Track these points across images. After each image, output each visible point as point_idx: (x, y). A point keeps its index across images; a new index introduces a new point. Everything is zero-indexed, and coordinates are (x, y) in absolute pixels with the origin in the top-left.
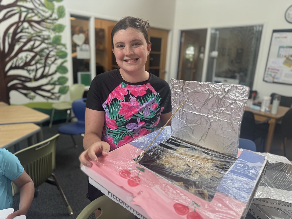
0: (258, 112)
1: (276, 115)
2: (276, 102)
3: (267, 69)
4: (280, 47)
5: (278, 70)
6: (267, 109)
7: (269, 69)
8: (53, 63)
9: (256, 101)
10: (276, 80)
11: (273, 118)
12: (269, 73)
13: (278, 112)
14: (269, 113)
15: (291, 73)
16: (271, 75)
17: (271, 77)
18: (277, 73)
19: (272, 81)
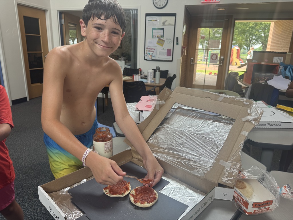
0: (146, 84)
1: (159, 84)
2: (158, 74)
3: (146, 49)
4: (153, 29)
6: (152, 80)
9: (143, 75)
10: (153, 58)
11: (157, 86)
12: (148, 52)
13: (160, 82)
14: (153, 83)
15: (163, 51)
16: (149, 54)
17: (149, 56)
18: (154, 52)
19: (151, 59)
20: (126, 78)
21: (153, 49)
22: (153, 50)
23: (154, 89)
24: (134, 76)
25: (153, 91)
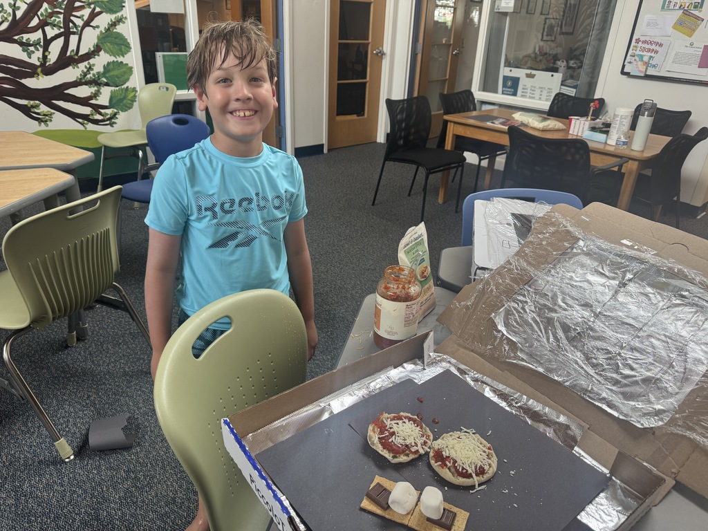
0: (600, 147)
1: (642, 152)
2: (645, 122)
3: (633, 43)
5: (661, 45)
6: (623, 139)
7: (638, 41)
8: (87, 24)
9: (599, 122)
10: (651, 72)
11: (634, 159)
12: (638, 52)
13: (646, 146)
14: (625, 147)
15: (691, 51)
16: (641, 57)
17: (640, 63)
18: (656, 52)
19: (643, 75)
20: (548, 125)
21: (657, 44)
22: (657, 48)
23: (621, 166)
24: (573, 121)
25: (616, 169)
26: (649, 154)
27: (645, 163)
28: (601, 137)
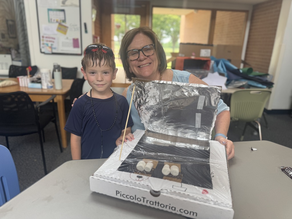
0: (39, 91)
1: (62, 90)
2: (58, 75)
3: (41, 38)
4: (49, 10)
5: (54, 39)
6: (50, 85)
7: (43, 37)
9: (35, 77)
10: (54, 51)
11: (59, 94)
12: (45, 42)
13: (63, 86)
14: (52, 89)
15: (67, 41)
16: (47, 45)
17: (48, 48)
18: (53, 42)
19: (50, 52)
20: (5, 84)
21: (52, 38)
22: (53, 40)
24: (20, 80)
26: (65, 90)
27: (65, 95)
28: (38, 86)
